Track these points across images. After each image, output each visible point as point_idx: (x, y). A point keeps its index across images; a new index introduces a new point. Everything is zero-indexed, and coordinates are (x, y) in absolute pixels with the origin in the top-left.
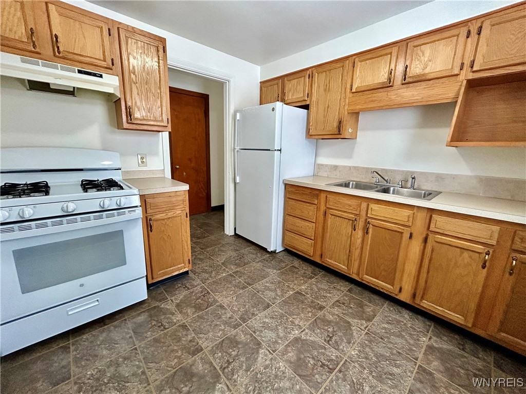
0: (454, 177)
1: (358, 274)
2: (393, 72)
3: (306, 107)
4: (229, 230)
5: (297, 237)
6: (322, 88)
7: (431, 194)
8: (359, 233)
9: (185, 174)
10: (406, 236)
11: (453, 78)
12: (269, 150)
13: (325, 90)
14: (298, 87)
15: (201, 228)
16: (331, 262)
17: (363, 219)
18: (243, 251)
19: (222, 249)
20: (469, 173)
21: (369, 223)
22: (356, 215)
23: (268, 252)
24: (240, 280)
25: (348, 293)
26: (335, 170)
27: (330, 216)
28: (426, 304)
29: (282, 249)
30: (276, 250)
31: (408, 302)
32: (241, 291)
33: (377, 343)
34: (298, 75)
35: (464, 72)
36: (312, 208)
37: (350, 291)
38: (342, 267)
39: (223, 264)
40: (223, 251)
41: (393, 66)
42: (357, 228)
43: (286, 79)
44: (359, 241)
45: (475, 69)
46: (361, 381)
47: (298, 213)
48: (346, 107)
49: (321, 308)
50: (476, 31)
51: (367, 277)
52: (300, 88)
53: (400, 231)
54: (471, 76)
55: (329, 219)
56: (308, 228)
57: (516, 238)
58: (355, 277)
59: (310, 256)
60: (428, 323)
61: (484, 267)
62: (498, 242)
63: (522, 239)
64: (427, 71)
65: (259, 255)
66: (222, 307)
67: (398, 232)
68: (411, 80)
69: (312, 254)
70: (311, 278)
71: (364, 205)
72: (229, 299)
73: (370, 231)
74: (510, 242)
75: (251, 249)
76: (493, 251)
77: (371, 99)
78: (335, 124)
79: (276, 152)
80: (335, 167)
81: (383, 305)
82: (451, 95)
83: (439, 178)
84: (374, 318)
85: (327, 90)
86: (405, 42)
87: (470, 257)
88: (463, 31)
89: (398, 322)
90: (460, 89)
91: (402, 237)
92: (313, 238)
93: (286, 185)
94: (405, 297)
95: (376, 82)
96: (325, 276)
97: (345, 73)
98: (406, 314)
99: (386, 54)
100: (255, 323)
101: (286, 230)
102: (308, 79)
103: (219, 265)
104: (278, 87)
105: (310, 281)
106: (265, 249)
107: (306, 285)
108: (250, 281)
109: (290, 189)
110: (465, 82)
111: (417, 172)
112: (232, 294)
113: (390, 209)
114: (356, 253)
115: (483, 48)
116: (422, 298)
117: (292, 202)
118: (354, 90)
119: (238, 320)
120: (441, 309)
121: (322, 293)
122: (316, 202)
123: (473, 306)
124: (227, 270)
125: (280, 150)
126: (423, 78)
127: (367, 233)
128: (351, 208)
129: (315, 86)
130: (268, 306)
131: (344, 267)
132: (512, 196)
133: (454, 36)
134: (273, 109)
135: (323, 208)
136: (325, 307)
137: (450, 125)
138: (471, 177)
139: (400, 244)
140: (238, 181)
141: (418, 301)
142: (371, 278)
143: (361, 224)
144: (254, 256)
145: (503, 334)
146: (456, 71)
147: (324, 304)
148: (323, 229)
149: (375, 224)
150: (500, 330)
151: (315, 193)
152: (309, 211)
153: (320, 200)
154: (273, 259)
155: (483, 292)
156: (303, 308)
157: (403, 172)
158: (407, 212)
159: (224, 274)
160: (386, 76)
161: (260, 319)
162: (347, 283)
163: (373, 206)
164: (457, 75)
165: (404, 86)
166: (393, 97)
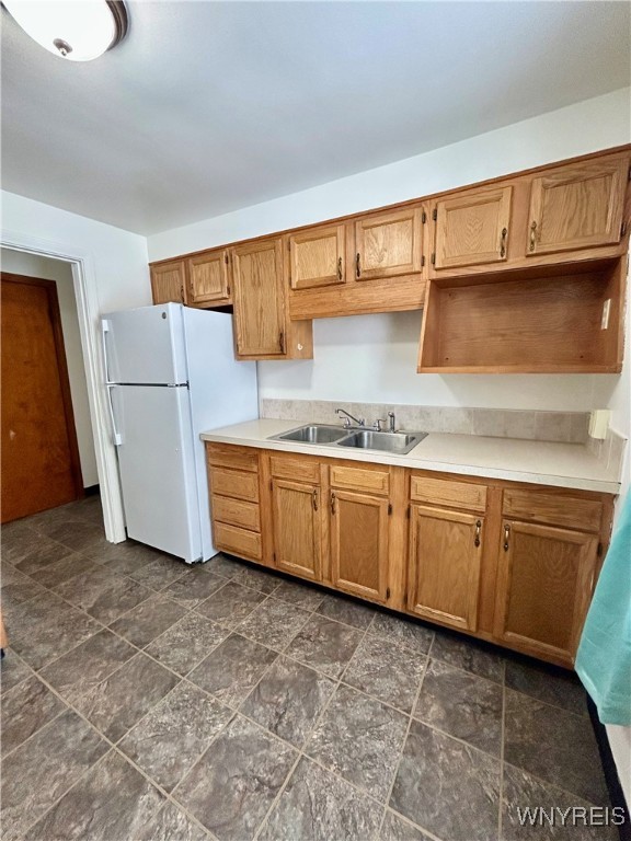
0: (440, 411)
1: (330, 580)
2: (342, 262)
3: (228, 309)
4: (114, 533)
5: (233, 530)
6: (248, 281)
7: (413, 438)
8: (323, 513)
9: (12, 433)
10: (384, 510)
11: (416, 277)
12: (166, 385)
13: (254, 284)
14: (212, 276)
15: (55, 539)
16: (291, 566)
17: (325, 491)
18: (140, 572)
19: (96, 576)
20: (457, 404)
21: (333, 496)
22: (315, 485)
23: (187, 564)
24: (122, 638)
25: (318, 615)
26: (289, 408)
27: (279, 490)
28: (421, 610)
29: (213, 553)
30: (201, 559)
31: (400, 610)
32: (121, 666)
33: (354, 701)
34: (209, 257)
35: (425, 269)
36: (251, 479)
37: (321, 609)
38: (307, 572)
39: (91, 611)
40: (96, 582)
41: (341, 255)
42: (318, 505)
43: (190, 260)
44: (325, 526)
45: (437, 266)
46: (323, 792)
47: (230, 489)
48: (288, 312)
49: (272, 656)
50: (431, 216)
51: (343, 581)
52: (215, 276)
53: (376, 503)
54: (436, 275)
55: (278, 496)
56: (248, 512)
57: (505, 500)
58: (326, 584)
59: (258, 560)
60: (428, 636)
61: (477, 545)
62: (487, 506)
63: (510, 500)
64: (384, 264)
65: (170, 574)
66: (71, 717)
67: (373, 506)
68: (367, 276)
69: (260, 556)
70: (260, 599)
71: (324, 468)
72: (90, 692)
73: (337, 507)
74: (499, 507)
75: (155, 565)
76: (485, 521)
77: (318, 301)
78: (275, 339)
79: (178, 388)
80: (289, 404)
81: (368, 622)
82: (417, 300)
83: (424, 413)
84: (353, 652)
85: (257, 284)
86: (353, 221)
87: (461, 531)
88: (417, 213)
89: (388, 647)
90: (424, 292)
91: (378, 512)
92: (258, 529)
93: (206, 443)
94: (394, 604)
95: (323, 275)
96: (284, 589)
97: (279, 260)
98: (400, 628)
99: (331, 235)
100: (137, 734)
101: (215, 521)
102: (225, 264)
103: (83, 616)
104: (180, 274)
105: (258, 606)
106: (182, 561)
107: (251, 616)
108: (142, 636)
109: (213, 450)
110: (429, 283)
111: (397, 406)
112: (101, 678)
113: (358, 471)
114: (323, 545)
115: (441, 241)
116: (416, 602)
117: (218, 473)
118: (294, 286)
119: (104, 738)
120: (439, 612)
121: (277, 626)
122: (255, 469)
123: (472, 600)
124: (97, 622)
125: (187, 385)
126: (380, 274)
127: (333, 512)
128: (306, 475)
129: (237, 277)
130: (174, 682)
131: (308, 570)
132: (505, 432)
133: (408, 219)
134: (164, 316)
135: (267, 477)
136: (277, 654)
137: (418, 340)
138: (459, 409)
139: (378, 522)
140: (118, 442)
141: (411, 607)
142: (349, 583)
143: (323, 499)
144: (160, 578)
145: (509, 634)
146: (417, 267)
147: (275, 648)
148: (272, 512)
149: (342, 497)
150: (506, 629)
151: (252, 454)
152: (246, 483)
153: (261, 465)
154: (195, 577)
155: (481, 579)
156: (240, 667)
157: (379, 406)
158: (380, 475)
159: (90, 635)
160: (335, 266)
161: (151, 720)
162: (318, 595)
163: (336, 469)
164: (419, 273)
165: (359, 284)
166: (348, 299)
